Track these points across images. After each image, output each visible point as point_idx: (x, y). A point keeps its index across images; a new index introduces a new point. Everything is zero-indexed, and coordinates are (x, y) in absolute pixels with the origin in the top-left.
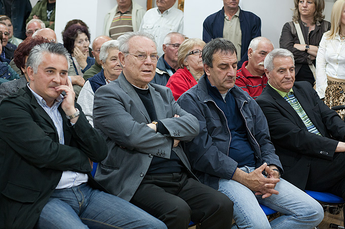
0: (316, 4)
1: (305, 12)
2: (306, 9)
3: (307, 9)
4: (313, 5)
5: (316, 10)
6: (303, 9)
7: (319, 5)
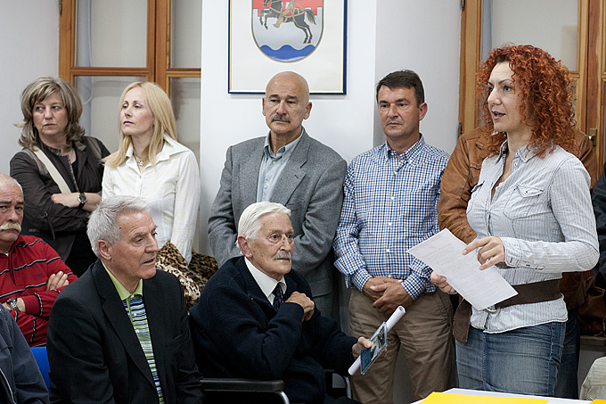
0: (67, 109)
1: (50, 129)
2: (50, 122)
3: (54, 121)
4: (62, 112)
5: (69, 120)
6: (45, 122)
7: (75, 110)
